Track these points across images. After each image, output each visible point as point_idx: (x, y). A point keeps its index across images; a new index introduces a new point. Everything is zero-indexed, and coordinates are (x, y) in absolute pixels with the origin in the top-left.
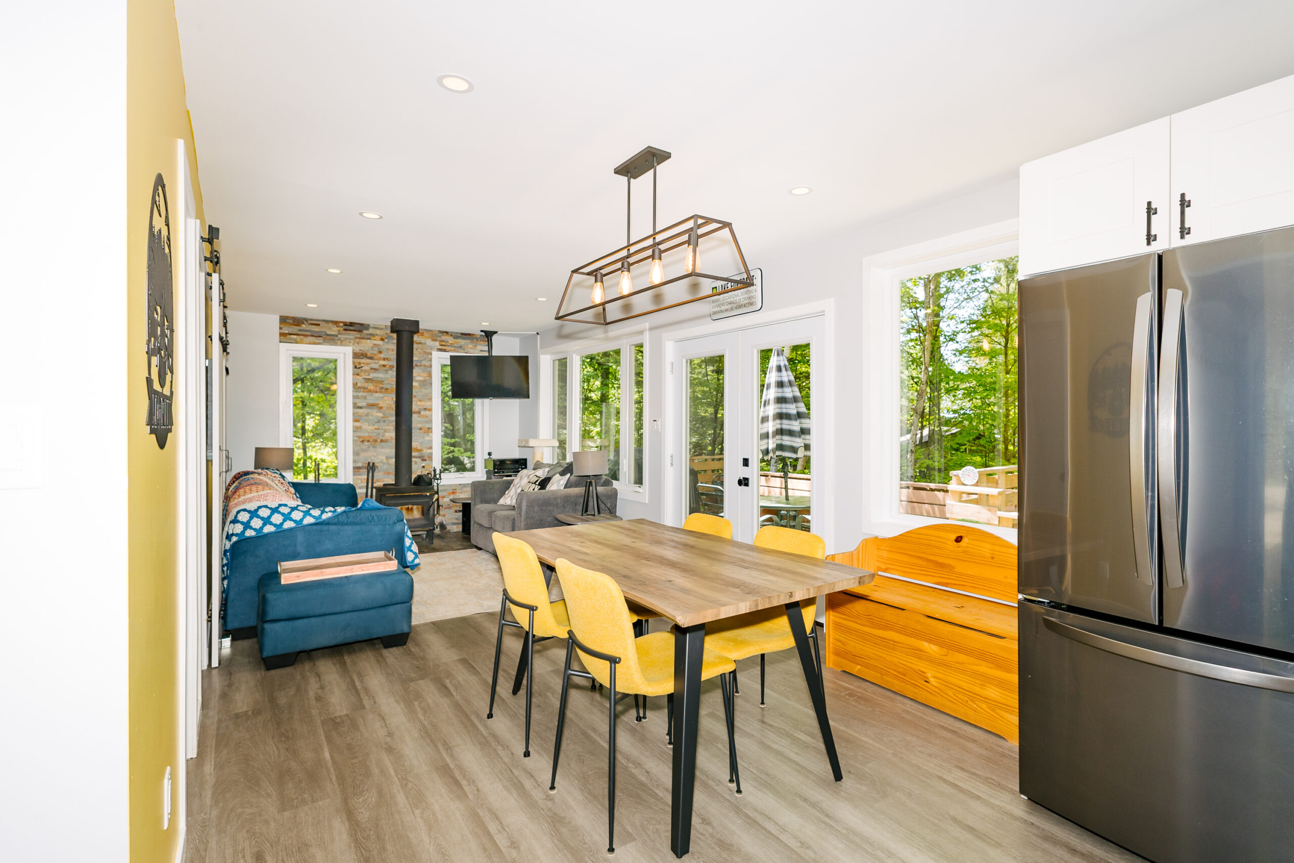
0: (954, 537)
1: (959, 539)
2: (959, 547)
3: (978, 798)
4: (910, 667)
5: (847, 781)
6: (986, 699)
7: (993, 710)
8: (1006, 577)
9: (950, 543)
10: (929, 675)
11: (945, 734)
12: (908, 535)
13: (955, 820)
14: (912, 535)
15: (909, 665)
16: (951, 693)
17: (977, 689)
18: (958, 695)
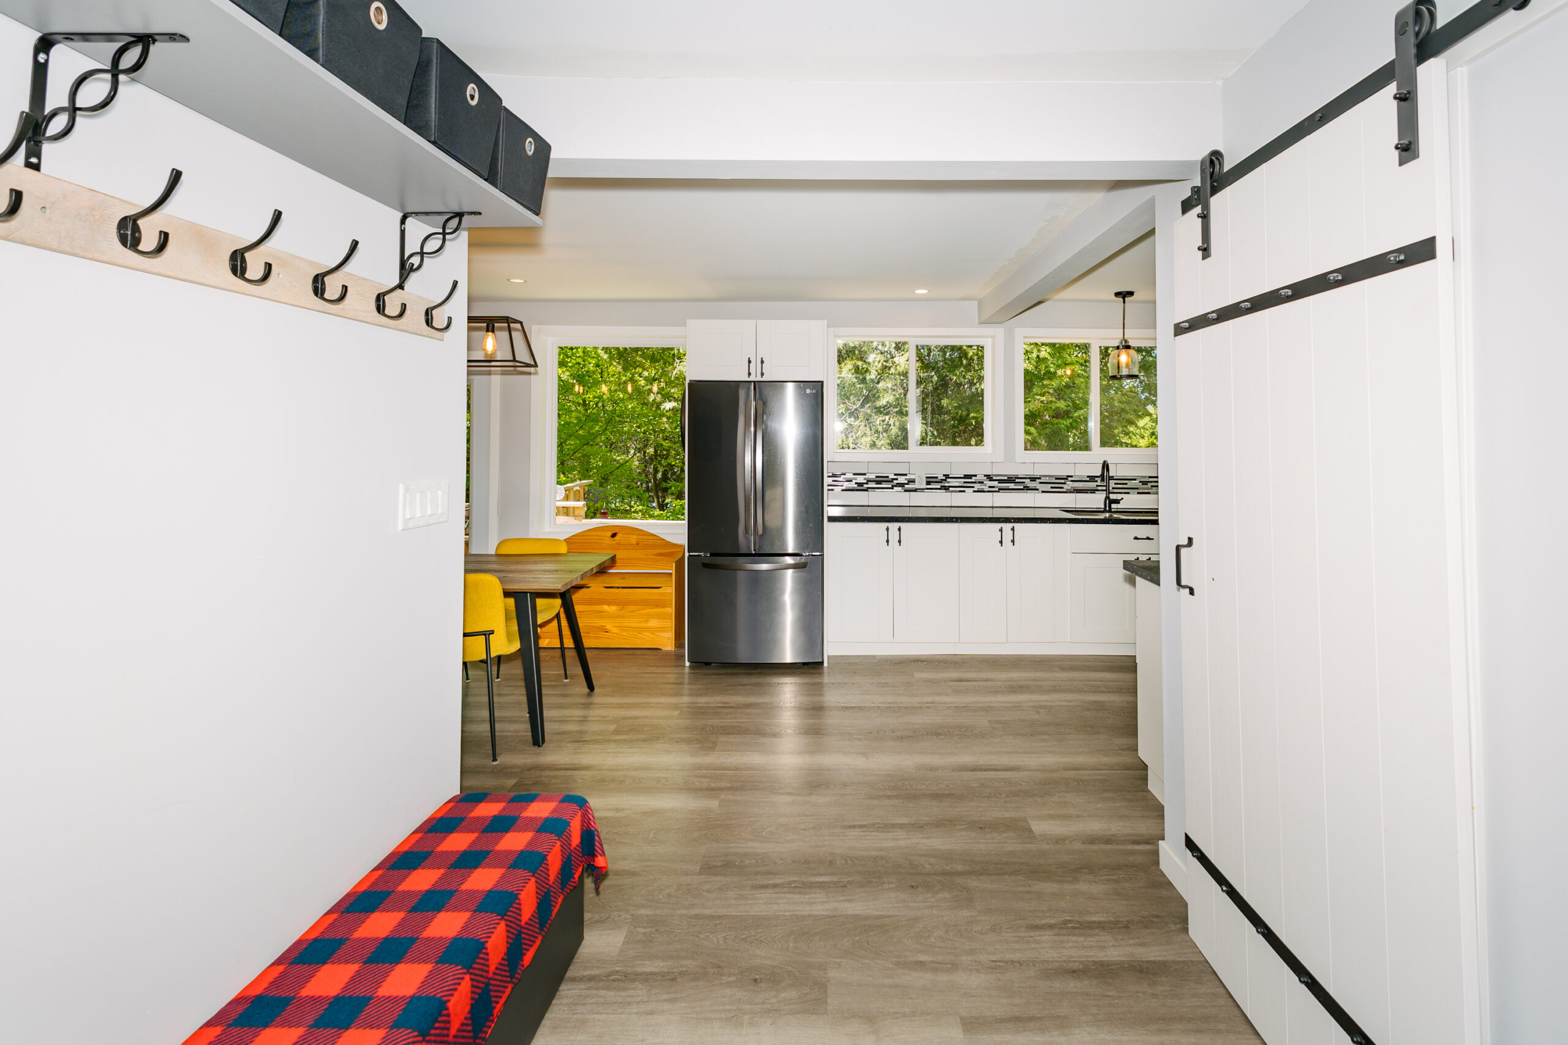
0: (610, 534)
1: (614, 535)
2: (614, 541)
3: (668, 673)
4: (593, 626)
5: (596, 690)
6: (648, 629)
7: (653, 634)
8: (646, 555)
9: (607, 539)
10: (608, 627)
11: (628, 657)
12: (572, 538)
13: (663, 683)
14: (577, 538)
15: (593, 625)
16: (625, 634)
17: (643, 625)
18: (630, 633)
